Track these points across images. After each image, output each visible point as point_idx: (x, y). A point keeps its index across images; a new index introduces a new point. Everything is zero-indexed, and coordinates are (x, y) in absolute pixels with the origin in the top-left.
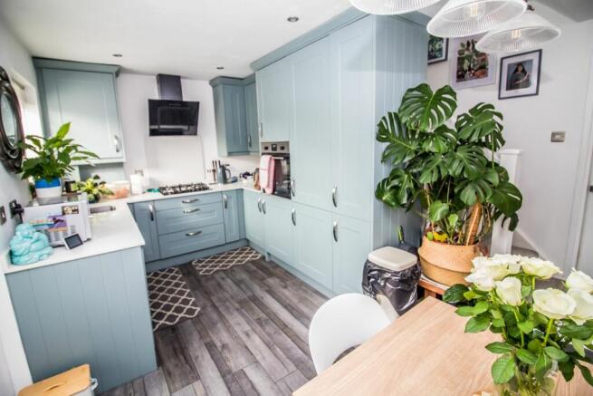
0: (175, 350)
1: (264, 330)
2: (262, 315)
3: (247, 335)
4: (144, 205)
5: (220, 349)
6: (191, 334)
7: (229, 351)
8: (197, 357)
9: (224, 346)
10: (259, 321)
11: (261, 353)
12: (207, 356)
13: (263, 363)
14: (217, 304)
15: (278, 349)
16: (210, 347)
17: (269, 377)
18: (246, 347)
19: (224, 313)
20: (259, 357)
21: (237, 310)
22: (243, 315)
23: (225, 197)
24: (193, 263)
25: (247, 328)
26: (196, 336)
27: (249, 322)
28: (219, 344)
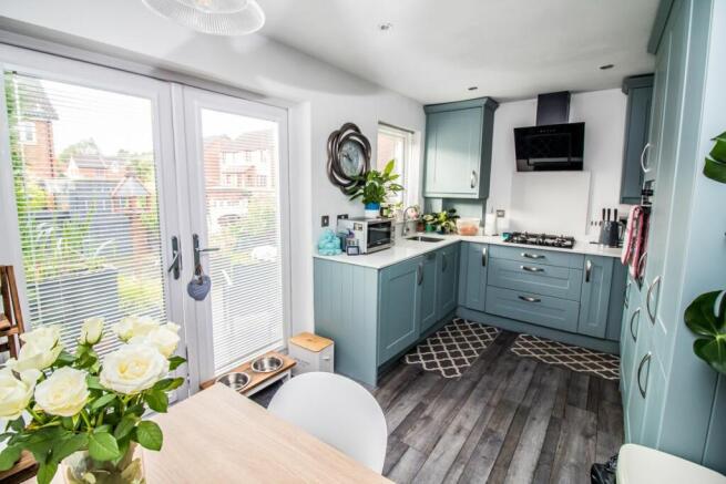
0: (399, 387)
1: (480, 443)
2: (502, 433)
3: (458, 431)
4: (479, 247)
5: (422, 416)
6: (424, 387)
7: (424, 426)
8: (402, 405)
9: (428, 418)
10: (488, 434)
11: (442, 455)
12: (408, 410)
13: (428, 463)
14: (479, 385)
15: (460, 471)
16: (421, 407)
17: (415, 476)
18: (440, 438)
19: (472, 395)
20: (434, 455)
21: (488, 405)
22: (485, 413)
23: (589, 265)
24: (520, 336)
25: (469, 426)
26: (425, 391)
27: (478, 424)
28: (427, 413)
